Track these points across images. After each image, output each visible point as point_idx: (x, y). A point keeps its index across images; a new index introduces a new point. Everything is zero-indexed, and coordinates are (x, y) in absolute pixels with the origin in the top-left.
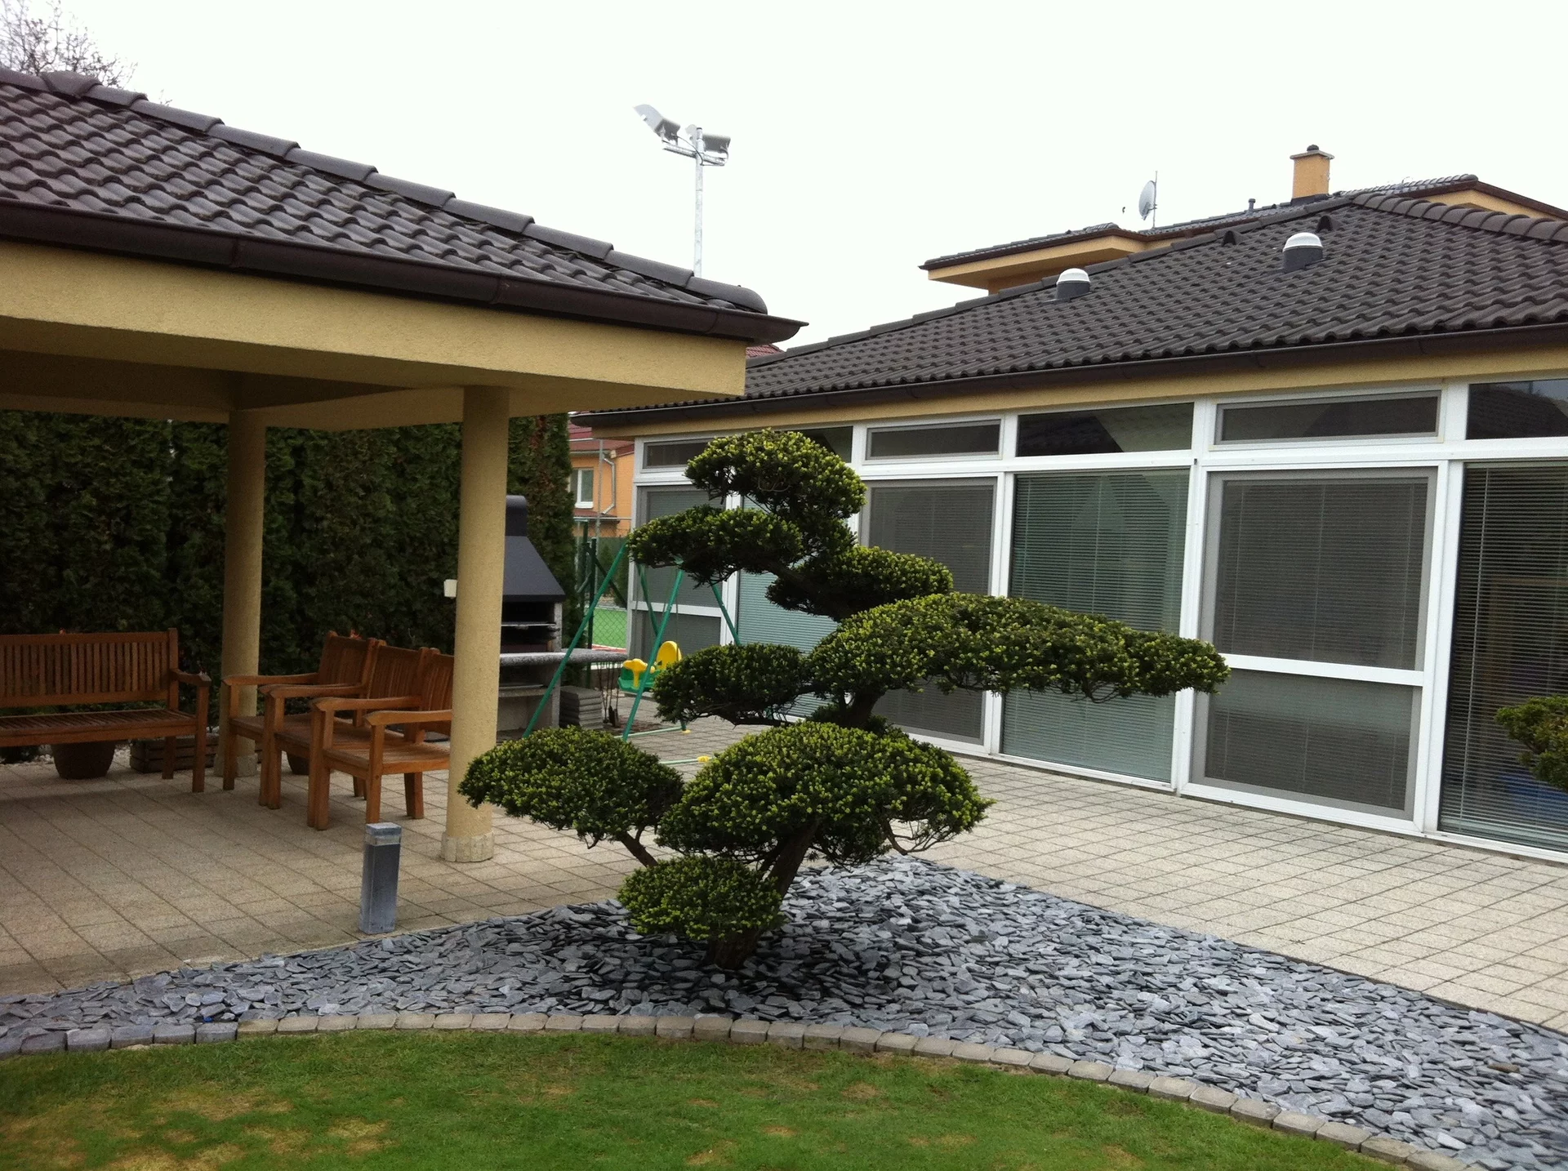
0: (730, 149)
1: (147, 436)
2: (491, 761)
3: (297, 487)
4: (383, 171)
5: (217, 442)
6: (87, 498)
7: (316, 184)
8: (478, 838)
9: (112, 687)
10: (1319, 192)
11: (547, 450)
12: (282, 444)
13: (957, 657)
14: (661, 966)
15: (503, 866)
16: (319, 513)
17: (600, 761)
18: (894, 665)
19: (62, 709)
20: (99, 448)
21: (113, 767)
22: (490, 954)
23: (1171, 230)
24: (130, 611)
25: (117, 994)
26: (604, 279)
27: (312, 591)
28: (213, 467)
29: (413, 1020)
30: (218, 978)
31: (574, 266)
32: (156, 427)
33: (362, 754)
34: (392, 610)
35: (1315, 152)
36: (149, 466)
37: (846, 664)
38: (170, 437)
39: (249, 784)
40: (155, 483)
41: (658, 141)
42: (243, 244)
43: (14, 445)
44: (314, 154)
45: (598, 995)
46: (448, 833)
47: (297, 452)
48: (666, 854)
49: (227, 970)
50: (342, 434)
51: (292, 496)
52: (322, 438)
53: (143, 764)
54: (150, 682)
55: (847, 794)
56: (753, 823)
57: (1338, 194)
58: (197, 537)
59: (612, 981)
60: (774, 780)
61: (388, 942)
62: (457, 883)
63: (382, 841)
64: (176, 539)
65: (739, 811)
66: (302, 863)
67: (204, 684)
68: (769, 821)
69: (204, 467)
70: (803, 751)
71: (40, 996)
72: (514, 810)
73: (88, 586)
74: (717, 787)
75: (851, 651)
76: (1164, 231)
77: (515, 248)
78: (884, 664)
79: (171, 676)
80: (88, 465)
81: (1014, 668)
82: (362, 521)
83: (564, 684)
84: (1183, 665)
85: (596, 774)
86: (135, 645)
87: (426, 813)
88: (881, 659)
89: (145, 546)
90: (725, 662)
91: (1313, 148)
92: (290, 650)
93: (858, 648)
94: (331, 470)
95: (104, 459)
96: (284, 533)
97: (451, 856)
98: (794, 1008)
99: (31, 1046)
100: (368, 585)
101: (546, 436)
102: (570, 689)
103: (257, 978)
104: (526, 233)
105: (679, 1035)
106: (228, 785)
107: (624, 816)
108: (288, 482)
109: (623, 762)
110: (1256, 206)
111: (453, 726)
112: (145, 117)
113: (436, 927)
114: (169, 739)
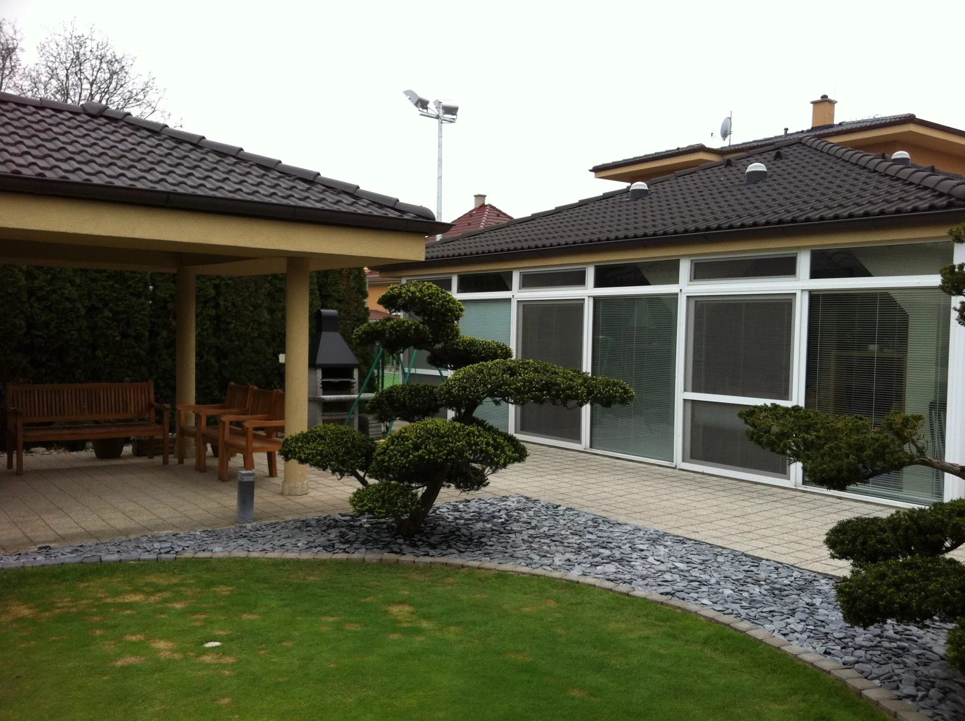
0: (458, 113)
1: (137, 279)
2: (292, 439)
3: (217, 306)
4: (247, 150)
5: (174, 282)
6: (107, 313)
7: (212, 158)
8: (299, 483)
9: (121, 411)
10: (831, 123)
11: (353, 284)
12: (208, 283)
13: (501, 388)
14: (375, 536)
15: (312, 497)
16: (229, 320)
17: (342, 439)
18: (470, 391)
19: (97, 422)
20: (112, 286)
21: (123, 453)
22: (296, 531)
23: (740, 147)
24: (131, 373)
25: (123, 544)
26: (352, 204)
27: (226, 362)
28: (172, 296)
29: (254, 555)
30: (169, 539)
31: (337, 198)
32: (141, 274)
33: (242, 442)
34: (269, 372)
35: (825, 99)
36: (139, 295)
37: (449, 392)
38: (149, 280)
39: (191, 461)
40: (143, 304)
41: (416, 111)
42: (172, 196)
43: (68, 285)
44: (212, 142)
45: (342, 547)
46: (284, 482)
47: (216, 287)
48: (372, 481)
49: (174, 535)
50: (240, 277)
51: (214, 311)
52: (230, 279)
53: (137, 453)
54: (140, 408)
55: (444, 450)
56: (402, 463)
57: (840, 124)
58: (164, 333)
59: (350, 541)
60: (412, 444)
61: (249, 526)
62: (288, 504)
63: (246, 479)
64: (154, 334)
65: (396, 458)
66: (215, 495)
67: (167, 409)
68: (410, 462)
69: (167, 296)
70: (427, 431)
71: (90, 544)
72: (302, 461)
73: (108, 359)
74: (388, 447)
75: (451, 385)
76: (737, 147)
77: (308, 189)
78: (465, 391)
79: (150, 406)
80: (107, 295)
81: (527, 393)
82: (252, 324)
83: (360, 413)
84: (606, 392)
85: (340, 445)
86: (132, 389)
87: (278, 475)
88: (464, 389)
89: (138, 338)
90: (398, 392)
91: (824, 97)
92: (215, 394)
93: (455, 384)
94: (234, 297)
95: (115, 292)
96: (210, 331)
97: (287, 492)
98: (432, 552)
99: (86, 560)
100: (256, 359)
101: (352, 277)
102: (363, 415)
103: (187, 539)
104: (316, 181)
105: (375, 561)
106: (181, 462)
107: (353, 464)
108: (212, 304)
109: (354, 439)
110: (788, 132)
111: (286, 428)
112: (129, 124)
113: (274, 521)
114: (152, 437)
